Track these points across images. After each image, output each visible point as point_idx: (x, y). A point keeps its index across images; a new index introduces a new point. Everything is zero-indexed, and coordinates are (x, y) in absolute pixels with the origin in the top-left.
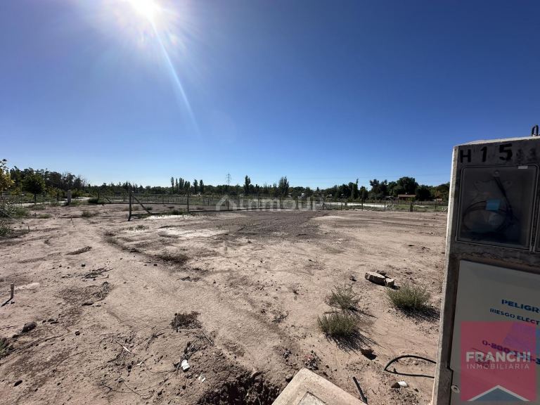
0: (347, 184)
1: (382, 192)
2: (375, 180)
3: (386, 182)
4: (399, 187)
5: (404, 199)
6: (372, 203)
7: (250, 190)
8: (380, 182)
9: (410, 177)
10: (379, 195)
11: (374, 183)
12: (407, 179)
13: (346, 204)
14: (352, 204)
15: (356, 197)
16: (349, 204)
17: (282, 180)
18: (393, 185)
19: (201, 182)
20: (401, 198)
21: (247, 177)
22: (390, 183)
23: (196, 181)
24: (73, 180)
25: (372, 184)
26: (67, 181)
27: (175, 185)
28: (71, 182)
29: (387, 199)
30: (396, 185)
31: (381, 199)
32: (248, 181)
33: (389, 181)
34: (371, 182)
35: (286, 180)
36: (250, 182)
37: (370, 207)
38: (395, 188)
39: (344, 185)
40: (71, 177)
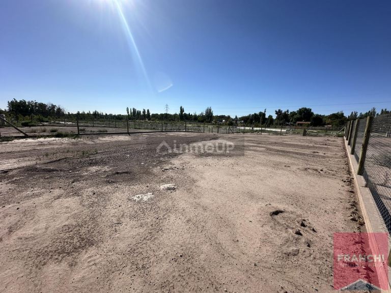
0: (258, 113)
1: (284, 119)
2: (279, 110)
3: (288, 111)
4: (298, 116)
5: (301, 125)
6: (275, 128)
7: (184, 118)
8: (283, 112)
9: (307, 108)
10: (281, 122)
11: (279, 113)
12: (305, 109)
13: (253, 128)
14: (258, 129)
15: (263, 123)
16: (255, 129)
17: (207, 110)
18: (293, 114)
19: (148, 111)
20: (298, 124)
21: (181, 107)
22: (291, 113)
23: (144, 110)
24: (55, 109)
25: (277, 113)
26: (51, 110)
27: (130, 113)
28: (54, 110)
29: (287, 125)
30: (296, 114)
31: (282, 125)
32: (182, 110)
33: (291, 111)
34: (276, 111)
35: (210, 110)
36: (183, 111)
37: (272, 131)
38: (295, 117)
39: (255, 114)
40: (53, 107)
